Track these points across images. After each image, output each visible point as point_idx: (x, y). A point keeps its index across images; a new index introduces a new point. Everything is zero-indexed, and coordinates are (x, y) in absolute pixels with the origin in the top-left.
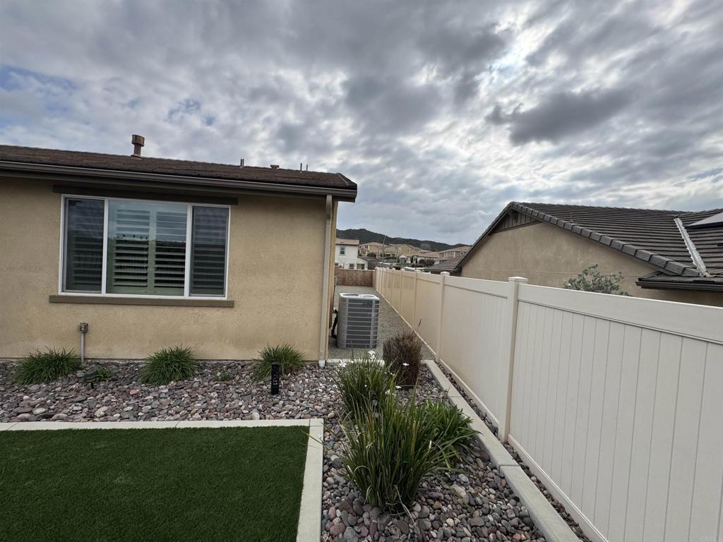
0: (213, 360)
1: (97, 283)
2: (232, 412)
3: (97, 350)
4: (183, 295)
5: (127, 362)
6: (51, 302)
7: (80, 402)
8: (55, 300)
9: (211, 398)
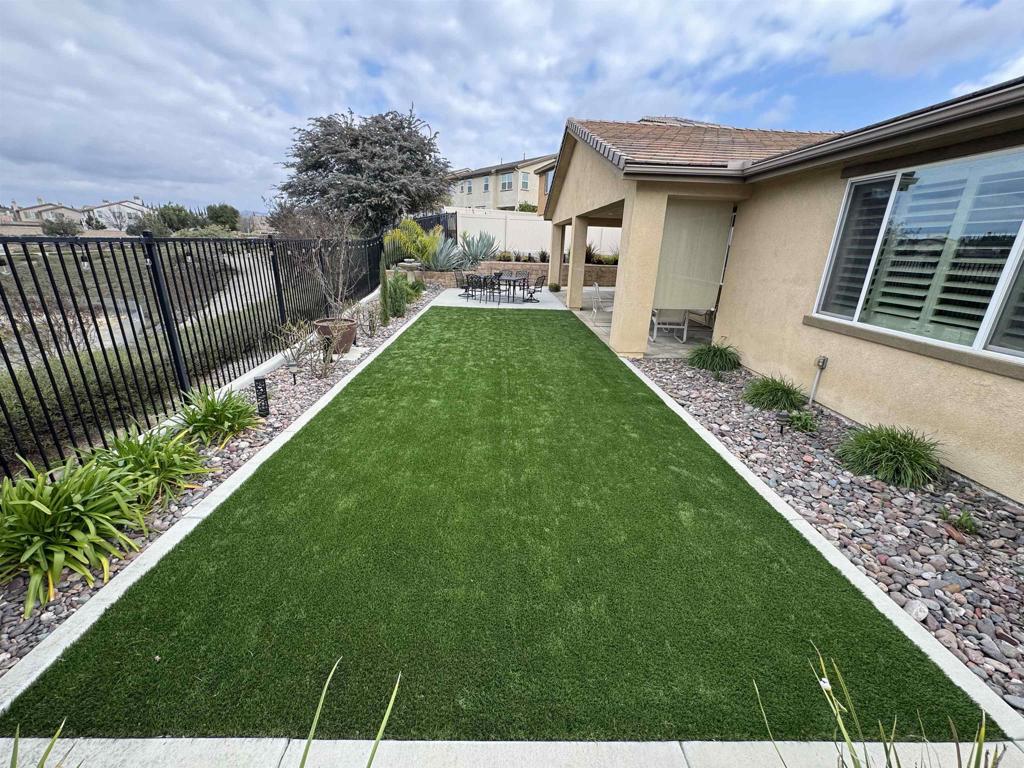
0: (988, 489)
1: (852, 305)
2: (890, 570)
3: (828, 396)
4: (971, 344)
5: (854, 424)
6: (804, 324)
7: (757, 438)
8: (809, 322)
9: (892, 532)
